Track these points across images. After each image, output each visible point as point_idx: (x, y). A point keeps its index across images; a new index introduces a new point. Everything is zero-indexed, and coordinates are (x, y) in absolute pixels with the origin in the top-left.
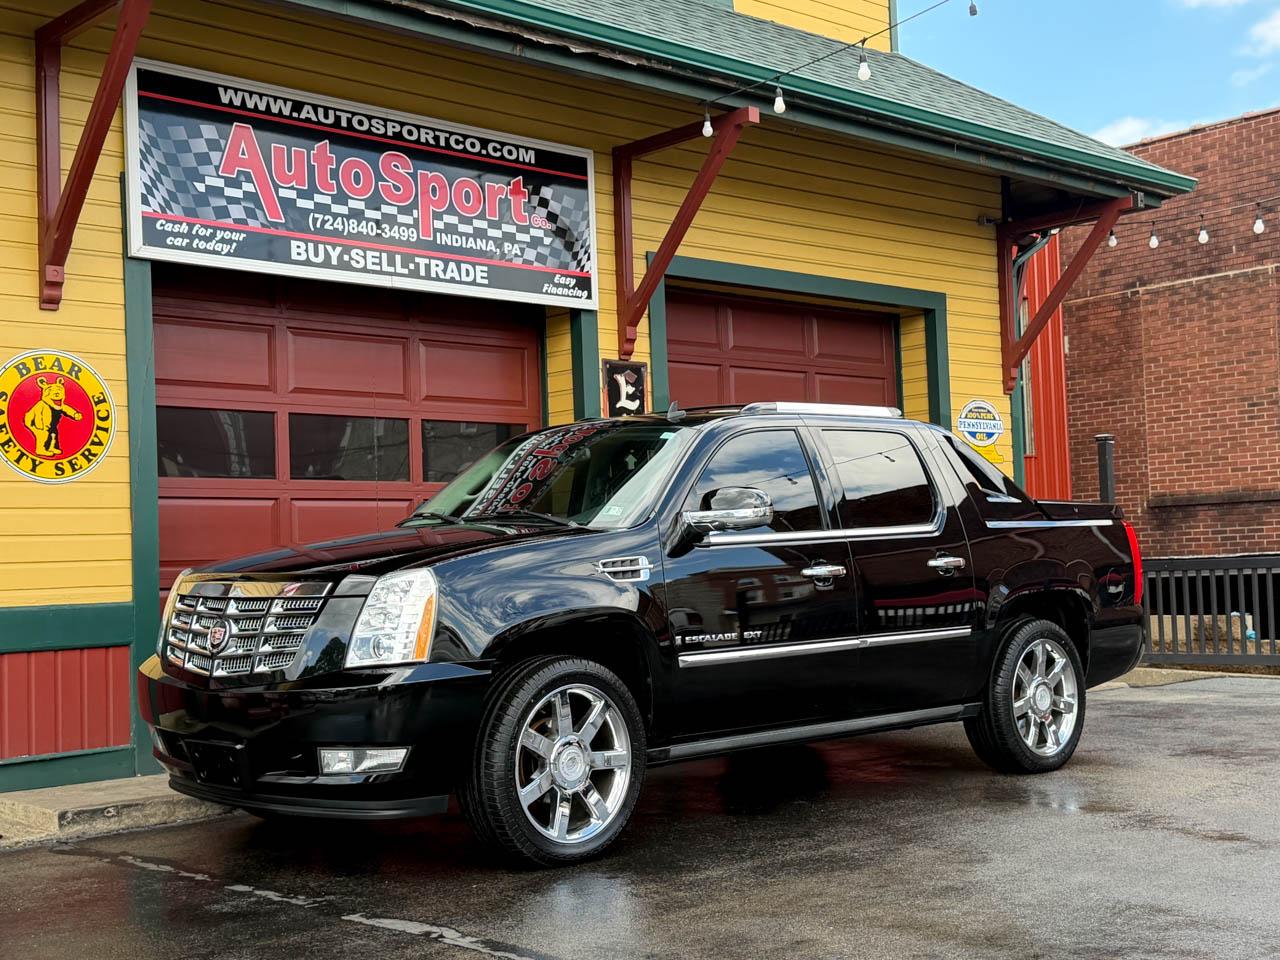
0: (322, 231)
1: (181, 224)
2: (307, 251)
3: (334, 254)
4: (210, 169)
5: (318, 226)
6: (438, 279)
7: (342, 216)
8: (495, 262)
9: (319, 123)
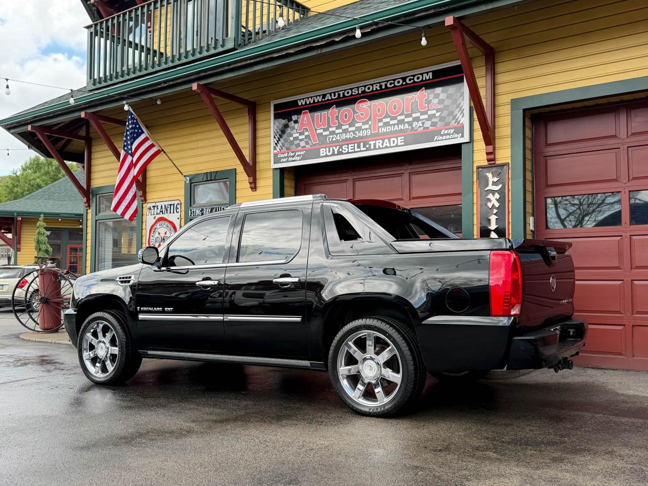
0: (332, 142)
1: (285, 153)
2: (326, 151)
3: (336, 150)
4: (295, 131)
5: (330, 140)
6: (379, 148)
7: (339, 133)
8: (409, 132)
9: (332, 99)
